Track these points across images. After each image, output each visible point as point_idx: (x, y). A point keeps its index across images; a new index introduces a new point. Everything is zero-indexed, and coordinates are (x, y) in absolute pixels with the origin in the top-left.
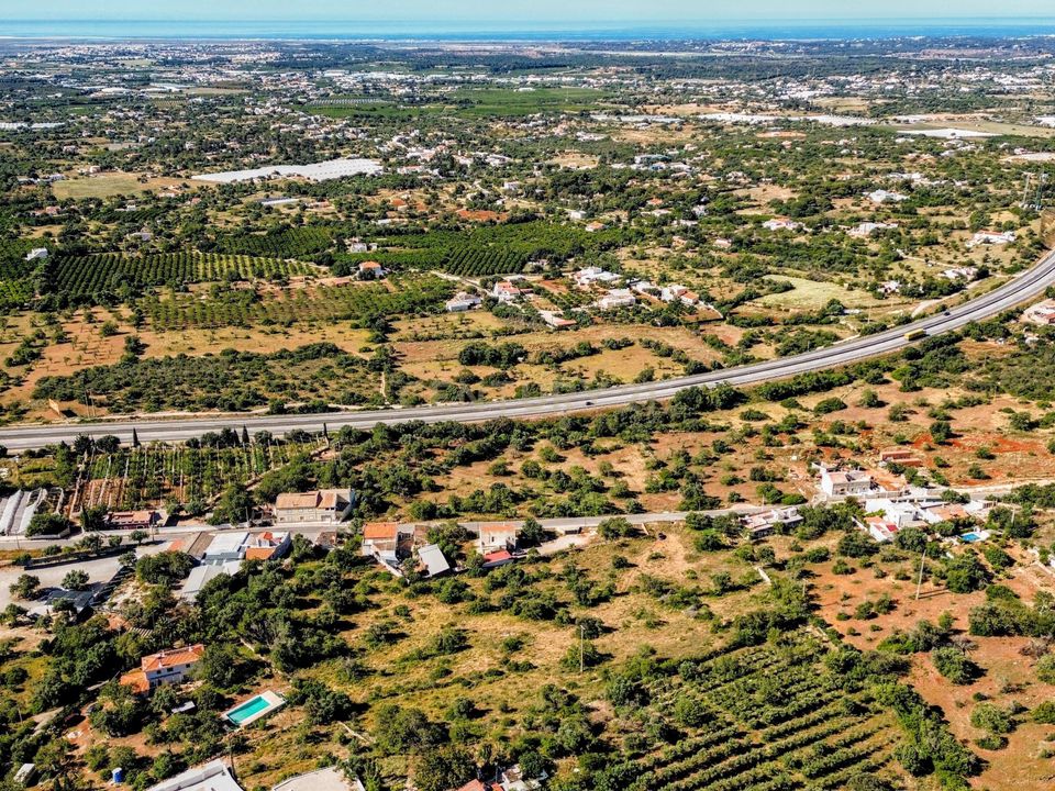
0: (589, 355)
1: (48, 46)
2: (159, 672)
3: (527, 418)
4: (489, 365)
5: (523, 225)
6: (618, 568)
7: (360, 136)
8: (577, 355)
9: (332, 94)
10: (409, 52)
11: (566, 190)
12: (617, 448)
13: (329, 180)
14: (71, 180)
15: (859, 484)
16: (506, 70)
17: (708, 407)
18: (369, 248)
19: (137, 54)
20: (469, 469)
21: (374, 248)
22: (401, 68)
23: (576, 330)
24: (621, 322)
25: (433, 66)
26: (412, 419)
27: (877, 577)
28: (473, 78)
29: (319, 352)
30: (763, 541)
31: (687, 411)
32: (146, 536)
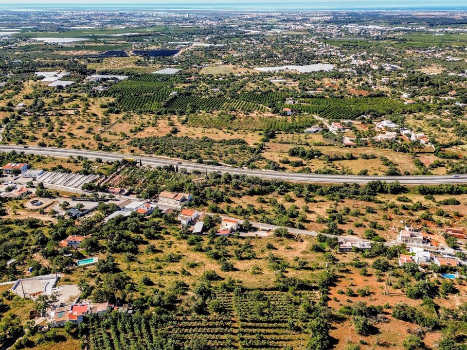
0: (350, 159)
1: (243, 13)
2: (71, 242)
3: (292, 181)
4: (300, 157)
5: (374, 98)
6: (268, 248)
7: (338, 54)
8: (344, 159)
9: (343, 35)
10: (394, 16)
11: (409, 84)
12: (322, 201)
13: (306, 73)
14: (211, 67)
15: (417, 239)
16: (437, 25)
17: (383, 191)
18: (294, 103)
19: (274, 17)
20: (251, 197)
21: (296, 102)
22: (384, 23)
23: (354, 148)
24: (380, 147)
25: (400, 23)
26: (242, 173)
27: (378, 281)
28: (417, 29)
29: (236, 142)
30: (344, 253)
31: (369, 191)
32: (113, 197)
